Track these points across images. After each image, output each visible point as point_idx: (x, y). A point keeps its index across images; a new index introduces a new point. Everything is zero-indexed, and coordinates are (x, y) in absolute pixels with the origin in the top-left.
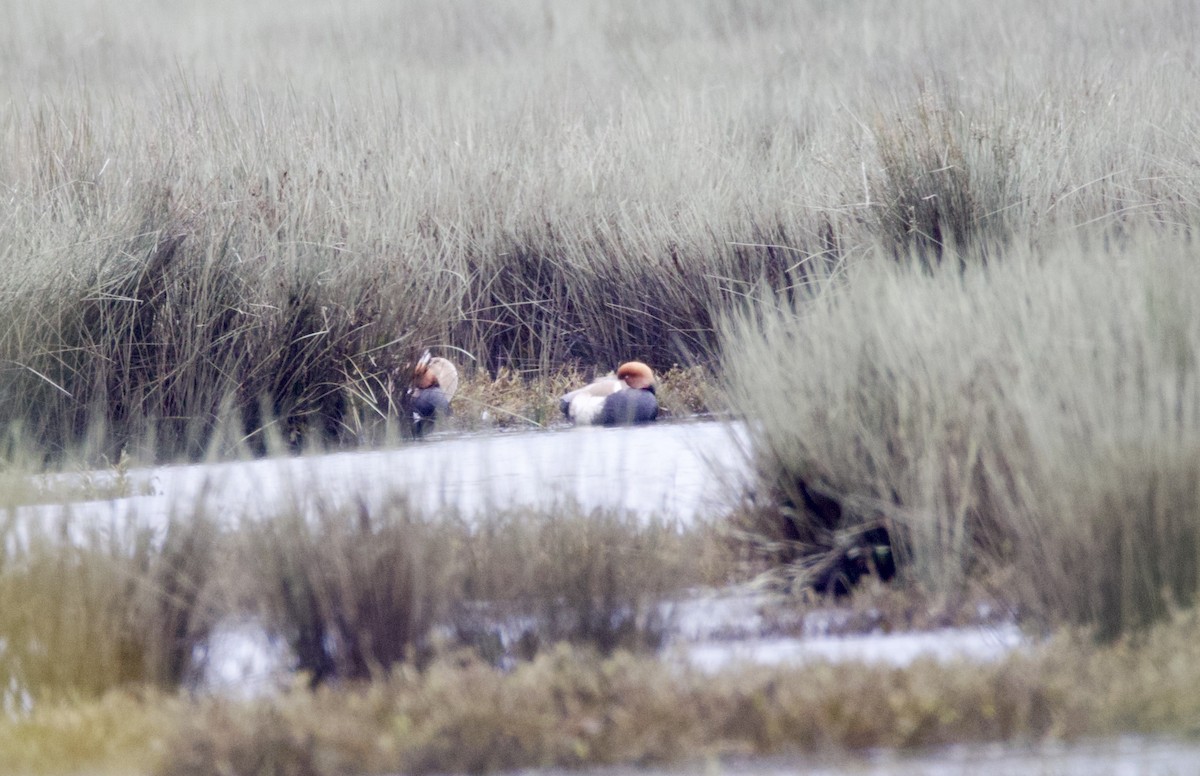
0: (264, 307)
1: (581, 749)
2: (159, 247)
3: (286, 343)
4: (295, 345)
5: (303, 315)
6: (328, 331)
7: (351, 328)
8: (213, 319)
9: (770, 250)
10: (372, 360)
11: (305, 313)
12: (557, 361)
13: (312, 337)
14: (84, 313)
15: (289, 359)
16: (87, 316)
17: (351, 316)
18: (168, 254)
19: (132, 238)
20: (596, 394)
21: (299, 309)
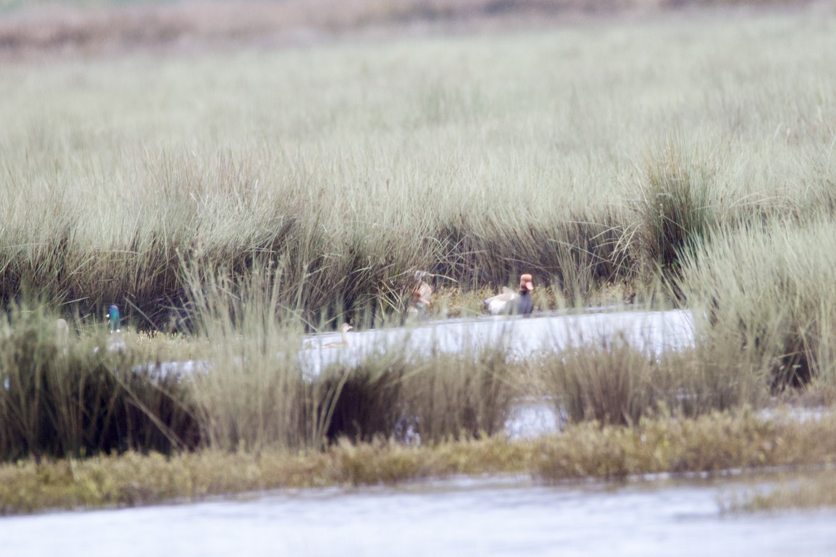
0: (337, 255)
1: (762, 457)
2: (283, 223)
3: (348, 274)
4: (353, 275)
5: (357, 260)
6: (371, 268)
7: (382, 266)
8: (310, 262)
9: (580, 226)
10: (392, 282)
11: (357, 258)
12: (482, 283)
13: (361, 272)
14: (244, 258)
15: (350, 282)
16: (246, 259)
17: (382, 261)
18: (287, 228)
19: (269, 220)
20: (502, 300)
21: (355, 256)
